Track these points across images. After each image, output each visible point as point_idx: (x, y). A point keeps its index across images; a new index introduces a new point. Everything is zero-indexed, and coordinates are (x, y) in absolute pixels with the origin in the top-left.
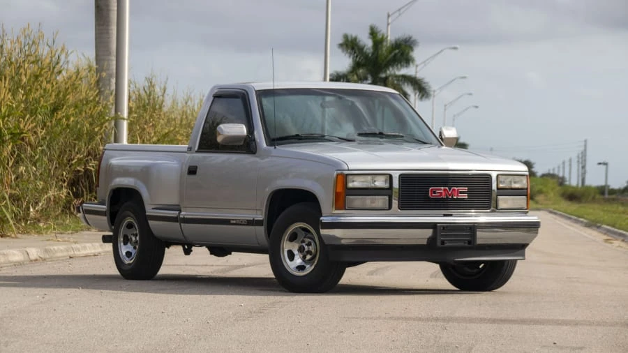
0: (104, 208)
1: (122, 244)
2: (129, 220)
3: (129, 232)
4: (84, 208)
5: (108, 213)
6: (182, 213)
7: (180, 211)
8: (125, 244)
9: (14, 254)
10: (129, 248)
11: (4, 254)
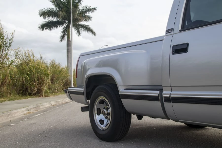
0: (82, 90)
1: (96, 115)
2: (102, 98)
3: (102, 107)
4: (69, 90)
5: (85, 94)
6: (164, 92)
7: (161, 90)
8: (99, 114)
9: (46, 105)
10: (102, 117)
11: (43, 105)
